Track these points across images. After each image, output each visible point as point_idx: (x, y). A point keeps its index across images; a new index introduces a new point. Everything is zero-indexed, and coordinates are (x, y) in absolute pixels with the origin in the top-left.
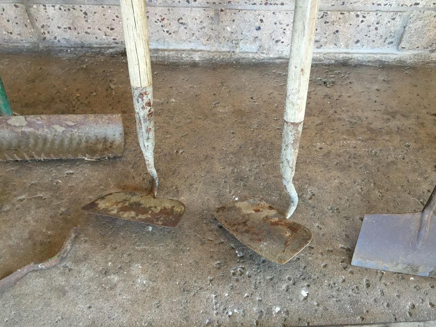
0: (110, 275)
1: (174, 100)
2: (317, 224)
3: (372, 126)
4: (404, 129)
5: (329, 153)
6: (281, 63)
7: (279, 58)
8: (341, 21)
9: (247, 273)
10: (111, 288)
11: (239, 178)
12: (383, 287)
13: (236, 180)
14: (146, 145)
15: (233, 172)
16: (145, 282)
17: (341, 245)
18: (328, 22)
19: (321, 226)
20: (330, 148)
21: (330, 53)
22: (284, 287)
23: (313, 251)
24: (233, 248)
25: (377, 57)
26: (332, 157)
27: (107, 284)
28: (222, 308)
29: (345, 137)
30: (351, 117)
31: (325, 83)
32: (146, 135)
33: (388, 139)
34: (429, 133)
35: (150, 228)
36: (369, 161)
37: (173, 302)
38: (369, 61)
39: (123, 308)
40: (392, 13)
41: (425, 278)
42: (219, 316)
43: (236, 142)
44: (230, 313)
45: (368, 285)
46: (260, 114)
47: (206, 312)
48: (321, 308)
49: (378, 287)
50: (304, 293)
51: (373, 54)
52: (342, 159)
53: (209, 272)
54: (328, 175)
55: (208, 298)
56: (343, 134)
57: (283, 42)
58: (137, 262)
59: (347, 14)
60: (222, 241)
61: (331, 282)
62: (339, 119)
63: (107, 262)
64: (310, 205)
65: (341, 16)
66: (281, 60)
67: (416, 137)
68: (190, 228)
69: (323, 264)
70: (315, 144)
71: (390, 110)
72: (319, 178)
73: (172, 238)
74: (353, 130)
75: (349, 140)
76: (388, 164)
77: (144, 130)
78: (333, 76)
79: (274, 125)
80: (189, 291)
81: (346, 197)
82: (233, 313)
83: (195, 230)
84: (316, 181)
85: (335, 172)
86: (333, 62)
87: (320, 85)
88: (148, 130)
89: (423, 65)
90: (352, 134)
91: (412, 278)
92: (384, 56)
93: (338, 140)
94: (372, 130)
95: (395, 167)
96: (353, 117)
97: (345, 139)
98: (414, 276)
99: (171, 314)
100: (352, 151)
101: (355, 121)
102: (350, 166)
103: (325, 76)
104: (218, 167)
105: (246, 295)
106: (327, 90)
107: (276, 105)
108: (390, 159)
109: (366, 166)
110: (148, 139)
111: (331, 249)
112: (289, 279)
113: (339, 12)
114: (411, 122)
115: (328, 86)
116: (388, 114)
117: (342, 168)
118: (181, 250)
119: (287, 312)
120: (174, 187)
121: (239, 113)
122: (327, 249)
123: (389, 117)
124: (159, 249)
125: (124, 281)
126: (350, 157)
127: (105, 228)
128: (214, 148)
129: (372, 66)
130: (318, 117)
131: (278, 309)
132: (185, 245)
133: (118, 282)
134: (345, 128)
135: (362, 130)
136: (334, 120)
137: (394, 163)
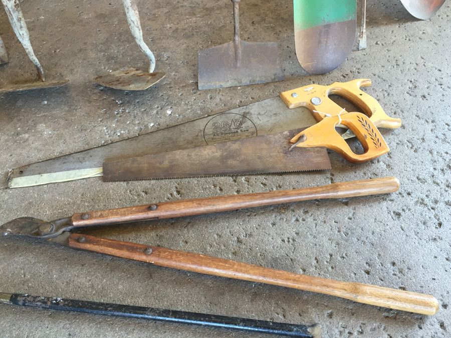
0: (22, 134)
1: (43, 17)
2: (173, 74)
3: (207, 6)
5: (177, 29)
9: (127, 111)
10: (24, 142)
11: (110, 58)
12: (221, 96)
13: (108, 60)
14: (21, 34)
15: (104, 55)
16: (50, 133)
17: (191, 81)
19: (176, 74)
20: (177, 26)
22: (155, 112)
23: (171, 89)
24: (114, 100)
26: (179, 31)
27: (20, 140)
28: (112, 133)
29: (187, 17)
30: (191, 4)
32: (18, 24)
33: (219, 12)
34: (248, 3)
35: (46, 102)
36: (207, 29)
37: (75, 138)
39: (38, 150)
41: (248, 86)
42: (111, 138)
43: (103, 36)
44: (119, 134)
45: (211, 98)
46: (119, 14)
47: (101, 138)
48: (181, 117)
49: (217, 97)
50: (169, 112)
52: (187, 31)
53: (99, 117)
54: (178, 43)
55: (101, 130)
56: (185, 15)
58: (41, 123)
60: (105, 97)
61: (187, 102)
62: (182, 6)
63: (16, 128)
64: (167, 63)
68: (77, 95)
69: (180, 94)
70: (166, 26)
72: (171, 46)
73: (65, 104)
74: (193, 12)
75: (190, 18)
76: (220, 28)
77: (15, 20)
80: (86, 130)
81: (192, 54)
82: (121, 133)
83: (82, 96)
84: (170, 48)
85: (183, 40)
88: (19, 20)
90: (193, 14)
91: (239, 88)
93: (183, 20)
94: (207, 9)
95: (224, 28)
97: (188, 18)
98: (240, 86)
99: (75, 144)
100: (194, 25)
101: (194, 5)
102: (193, 35)
104: (92, 55)
105: (128, 122)
108: (221, 25)
109: (204, 33)
110: (21, 27)
111: (184, 85)
112: (158, 107)
117: (188, 37)
118: (74, 109)
119: (159, 124)
120: (59, 74)
121: (101, 16)
122: (182, 85)
124: (57, 112)
125: (34, 135)
126: (192, 29)
127: (8, 109)
128: (85, 43)
130: (165, 7)
131: (152, 124)
132: (77, 106)
133: (29, 137)
134: (187, 11)
135: (200, 10)
136: (178, 8)
137: (224, 26)
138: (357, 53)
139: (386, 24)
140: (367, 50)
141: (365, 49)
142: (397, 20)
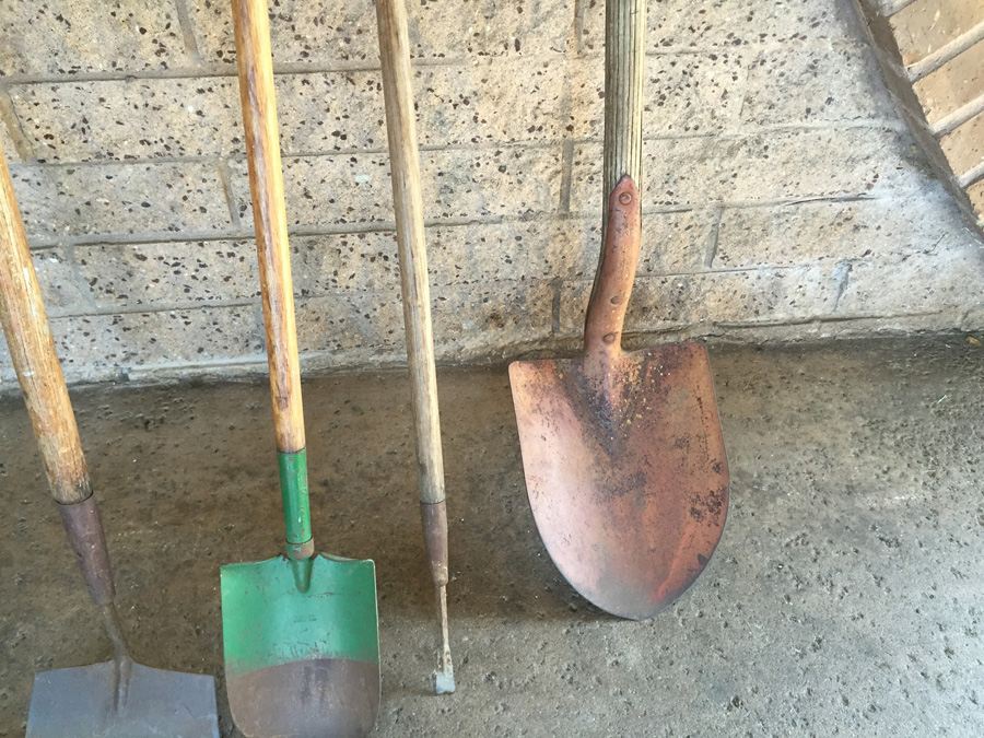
3: (188, 498)
4: (238, 497)
6: (86, 391)
7: (80, 383)
8: (150, 326)
18: (129, 329)
21: (164, 369)
25: (248, 368)
29: (131, 523)
30: (159, 486)
31: (148, 422)
33: (202, 519)
36: (149, 566)
38: (236, 377)
40: (228, 309)
51: (237, 364)
54: (67, 599)
56: (129, 519)
57: (72, 361)
59: (153, 316)
62: (138, 491)
65: (146, 319)
66: (84, 387)
67: (251, 510)
71: (233, 464)
72: (47, 606)
74: (151, 510)
75: (135, 528)
76: (178, 567)
78: (166, 408)
79: (16, 515)
81: (76, 637)
84: (41, 612)
86: (175, 381)
87: (137, 427)
89: (329, 373)
90: (145, 516)
92: (256, 366)
94: (183, 507)
95: (187, 570)
96: (163, 485)
97: (129, 528)
100: (131, 549)
101: (164, 491)
103: (152, 409)
106: (142, 437)
107: (37, 475)
108: (188, 556)
113: (140, 314)
114: (257, 483)
115: (150, 428)
116: (226, 472)
123: (225, 477)
126: (120, 562)
129: (242, 384)
134: (138, 507)
135: (167, 507)
136: (127, 494)
137: (189, 564)
138: (428, 701)
139: (542, 619)
140: (456, 699)
141: (450, 694)
142: (574, 607)
